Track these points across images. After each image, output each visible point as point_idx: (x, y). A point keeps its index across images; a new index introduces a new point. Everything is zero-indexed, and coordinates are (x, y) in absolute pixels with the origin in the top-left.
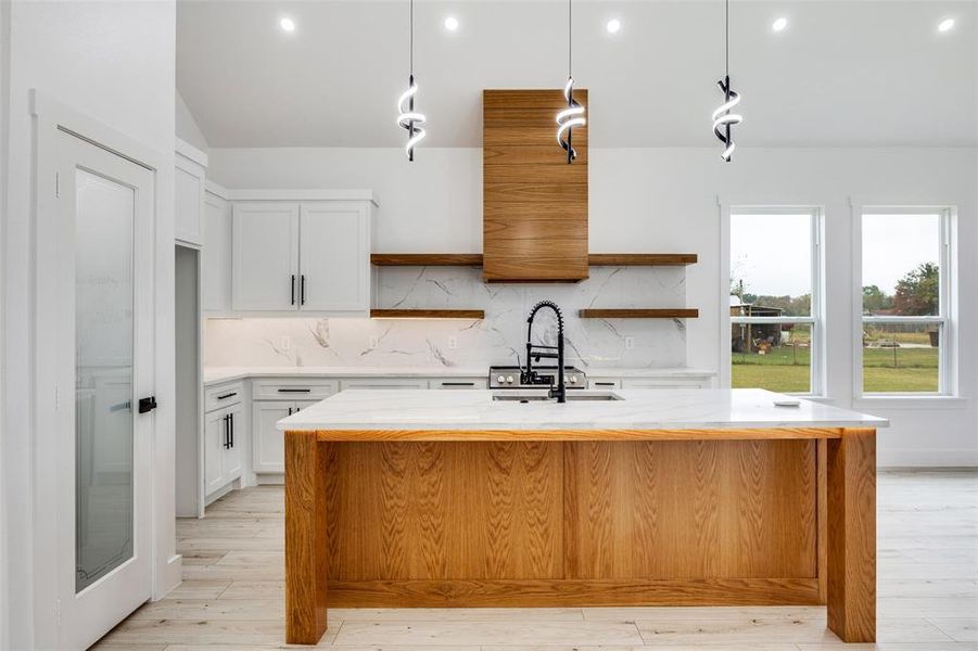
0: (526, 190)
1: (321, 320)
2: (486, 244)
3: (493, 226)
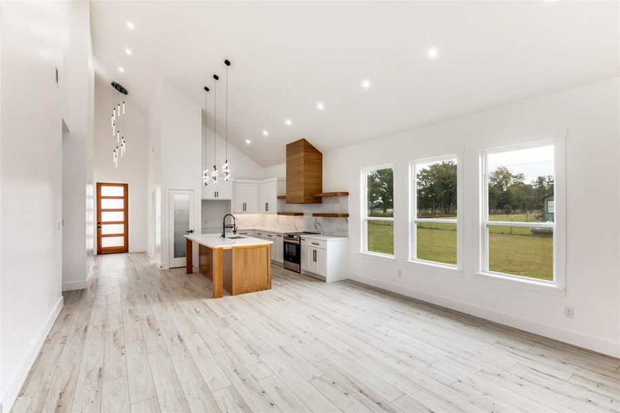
3: (288, 187)
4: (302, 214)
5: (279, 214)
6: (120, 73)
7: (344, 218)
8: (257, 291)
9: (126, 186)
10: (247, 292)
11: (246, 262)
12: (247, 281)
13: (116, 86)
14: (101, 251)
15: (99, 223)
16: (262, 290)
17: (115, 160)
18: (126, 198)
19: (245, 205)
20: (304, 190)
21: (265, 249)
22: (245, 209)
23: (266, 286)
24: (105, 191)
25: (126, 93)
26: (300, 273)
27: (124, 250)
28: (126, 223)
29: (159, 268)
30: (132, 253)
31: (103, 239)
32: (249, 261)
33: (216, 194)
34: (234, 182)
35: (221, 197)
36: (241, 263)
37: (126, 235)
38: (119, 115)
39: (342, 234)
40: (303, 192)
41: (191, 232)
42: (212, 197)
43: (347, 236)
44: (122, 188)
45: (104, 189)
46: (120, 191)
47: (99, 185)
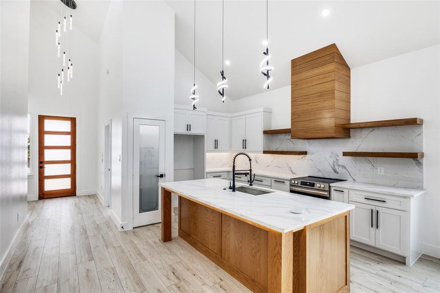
0: (307, 98)
1: (256, 154)
2: (292, 124)
3: (295, 116)
4: (305, 153)
5: (265, 152)
9: (73, 121)
14: (44, 196)
15: (41, 162)
17: (60, 86)
18: (73, 134)
19: (216, 141)
20: (335, 118)
22: (216, 147)
24: (49, 125)
27: (71, 193)
28: (73, 162)
29: (120, 229)
30: (81, 197)
31: (46, 181)
33: (189, 127)
35: (192, 132)
37: (73, 176)
38: (65, 30)
41: (161, 176)
42: (184, 131)
44: (69, 122)
45: (47, 122)
46: (66, 126)
47: (41, 119)
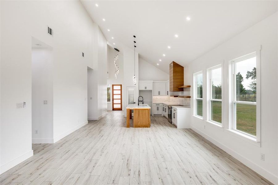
6: (114, 45)
7: (189, 98)
8: (143, 127)
9: (121, 85)
10: (139, 127)
11: (139, 115)
12: (139, 123)
13: (116, 49)
14: (114, 109)
15: (113, 99)
16: (146, 127)
17: (116, 76)
18: (121, 90)
19: (159, 92)
20: (173, 85)
21: (147, 111)
22: (159, 94)
23: (147, 126)
24: (115, 87)
25: (118, 51)
26: (171, 123)
27: (120, 109)
28: (121, 99)
29: (123, 116)
30: (123, 111)
31: (114, 105)
32: (140, 115)
33: (146, 88)
34: (153, 82)
35: (147, 89)
36: (137, 115)
37: (121, 104)
38: (116, 60)
39: (188, 106)
40: (173, 86)
41: (135, 103)
42: (144, 89)
43: (190, 107)
44: (120, 86)
45: (114, 86)
46: (119, 87)
47: (113, 85)
